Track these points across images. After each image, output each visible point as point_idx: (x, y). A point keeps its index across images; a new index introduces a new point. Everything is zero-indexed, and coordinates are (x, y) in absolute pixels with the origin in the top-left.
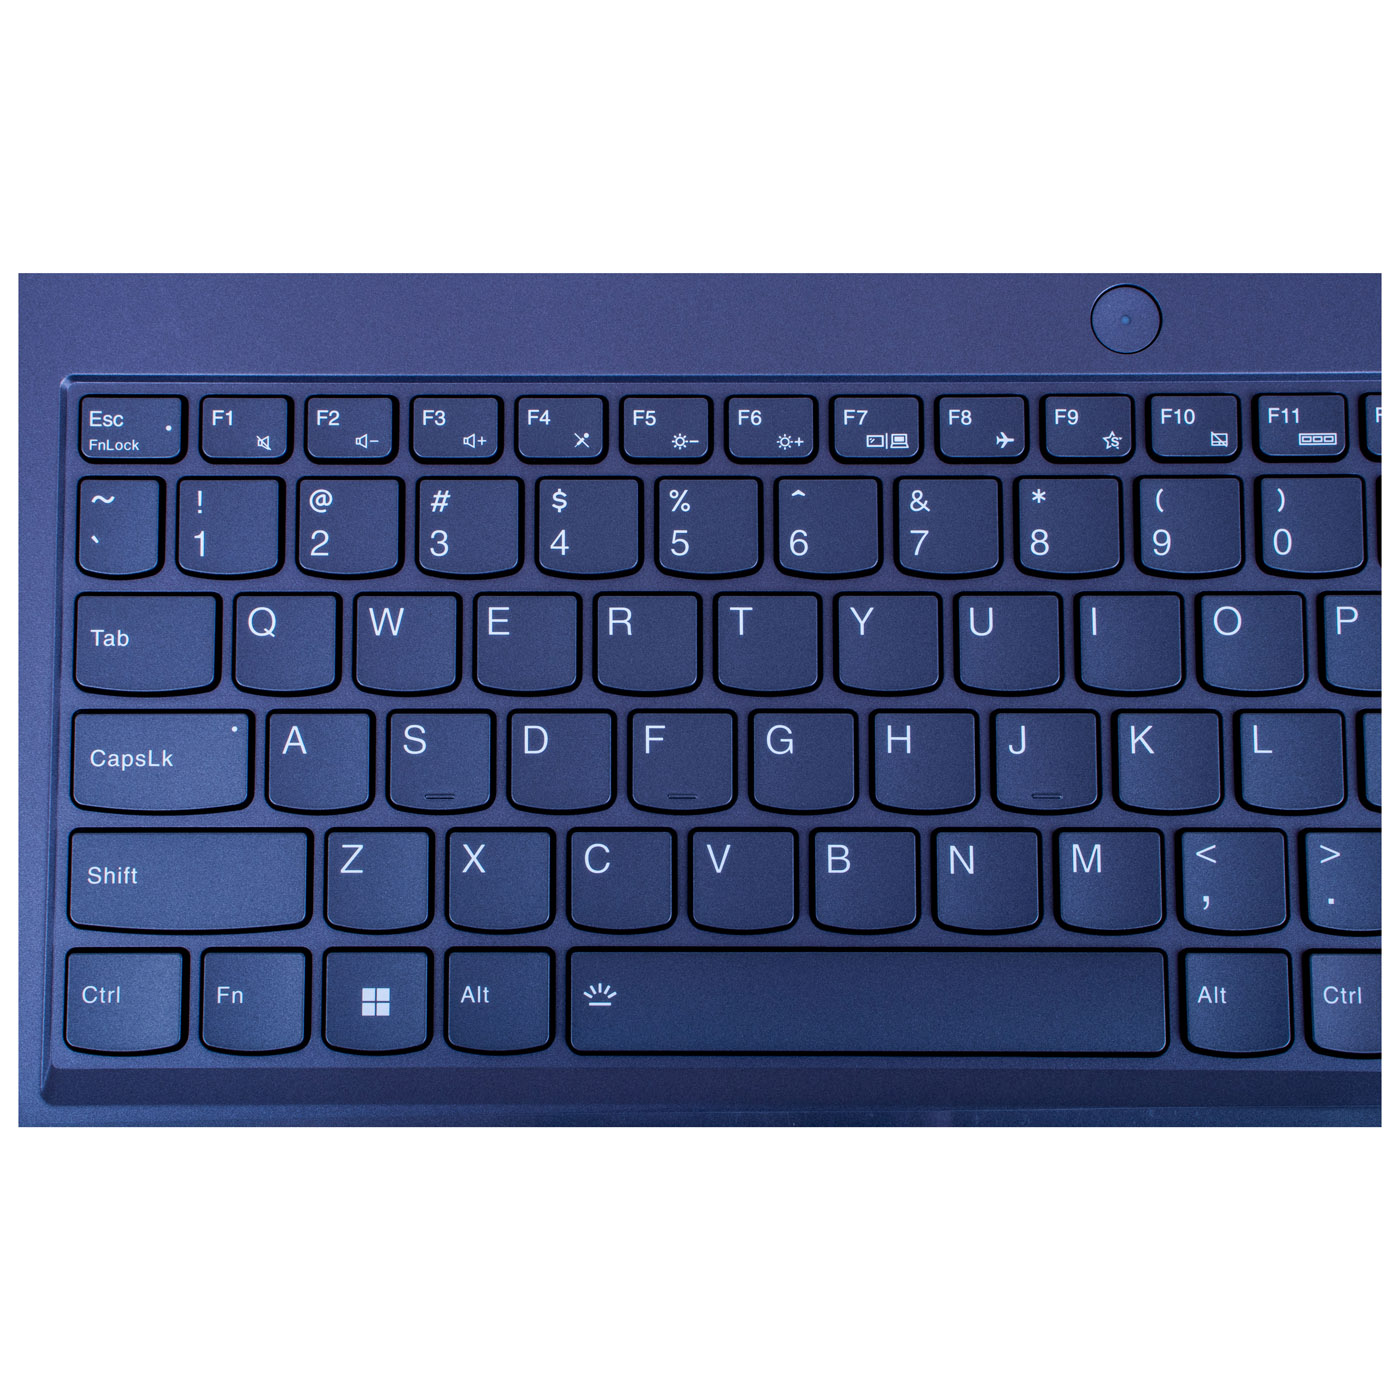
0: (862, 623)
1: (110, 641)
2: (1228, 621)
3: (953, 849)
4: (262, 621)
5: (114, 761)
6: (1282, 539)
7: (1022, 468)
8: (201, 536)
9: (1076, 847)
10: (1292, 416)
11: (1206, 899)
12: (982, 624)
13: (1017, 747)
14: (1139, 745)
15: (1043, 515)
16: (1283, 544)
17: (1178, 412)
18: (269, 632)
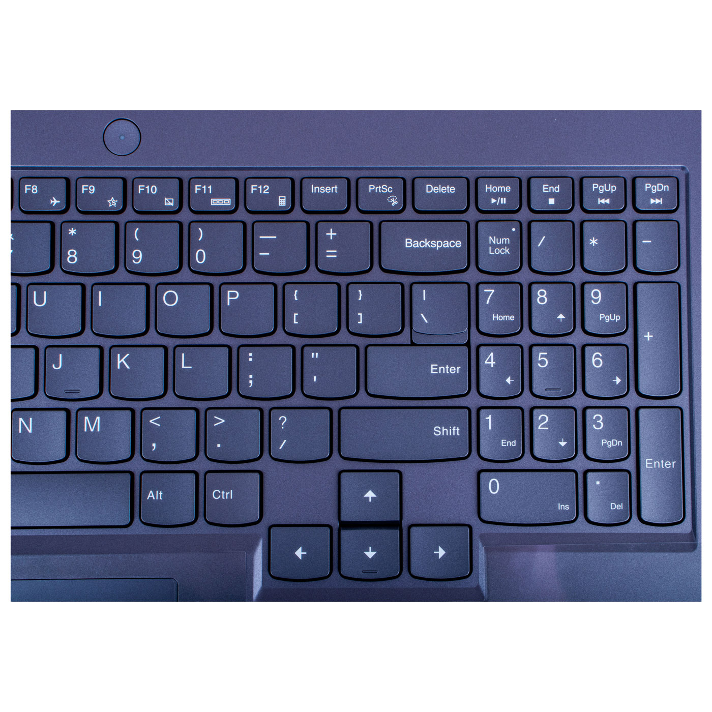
2: (171, 298)
3: (21, 419)
6: (201, 255)
7: (65, 217)
9: (86, 418)
10: (208, 190)
11: (154, 445)
12: (40, 300)
13: (57, 366)
14: (122, 364)
15: (75, 242)
16: (201, 258)
17: (148, 187)
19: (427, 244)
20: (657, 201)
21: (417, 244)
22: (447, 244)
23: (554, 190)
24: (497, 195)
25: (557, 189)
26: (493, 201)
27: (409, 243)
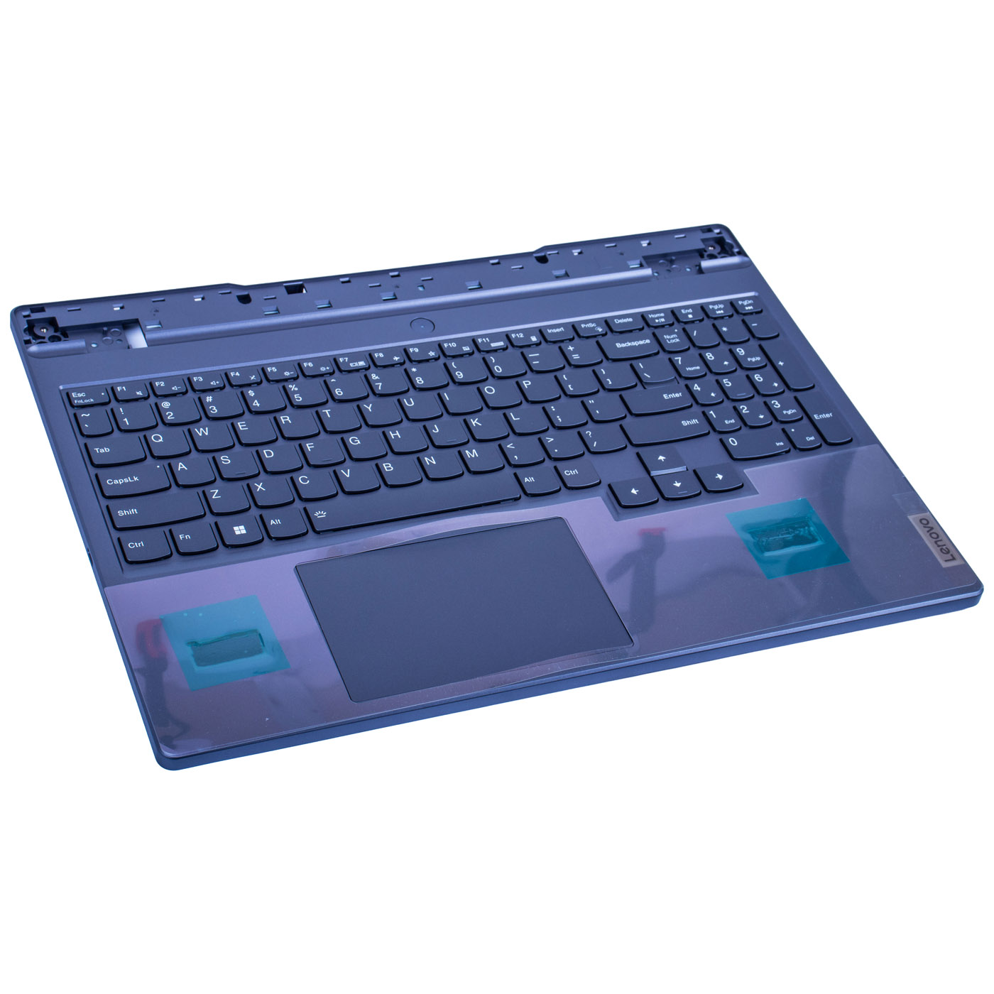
0: (369, 408)
1: (102, 451)
2: (490, 390)
3: (426, 459)
4: (157, 438)
5: (116, 482)
6: (498, 369)
8: (126, 419)
9: (467, 452)
10: (486, 340)
11: (516, 457)
12: (410, 403)
13: (436, 430)
14: (476, 424)
15: (417, 374)
17: (450, 345)
18: (160, 441)
19: (629, 344)
20: (750, 308)
21: (624, 345)
22: (641, 342)
23: (689, 311)
24: (658, 318)
25: (690, 311)
26: (657, 321)
27: (618, 345)
